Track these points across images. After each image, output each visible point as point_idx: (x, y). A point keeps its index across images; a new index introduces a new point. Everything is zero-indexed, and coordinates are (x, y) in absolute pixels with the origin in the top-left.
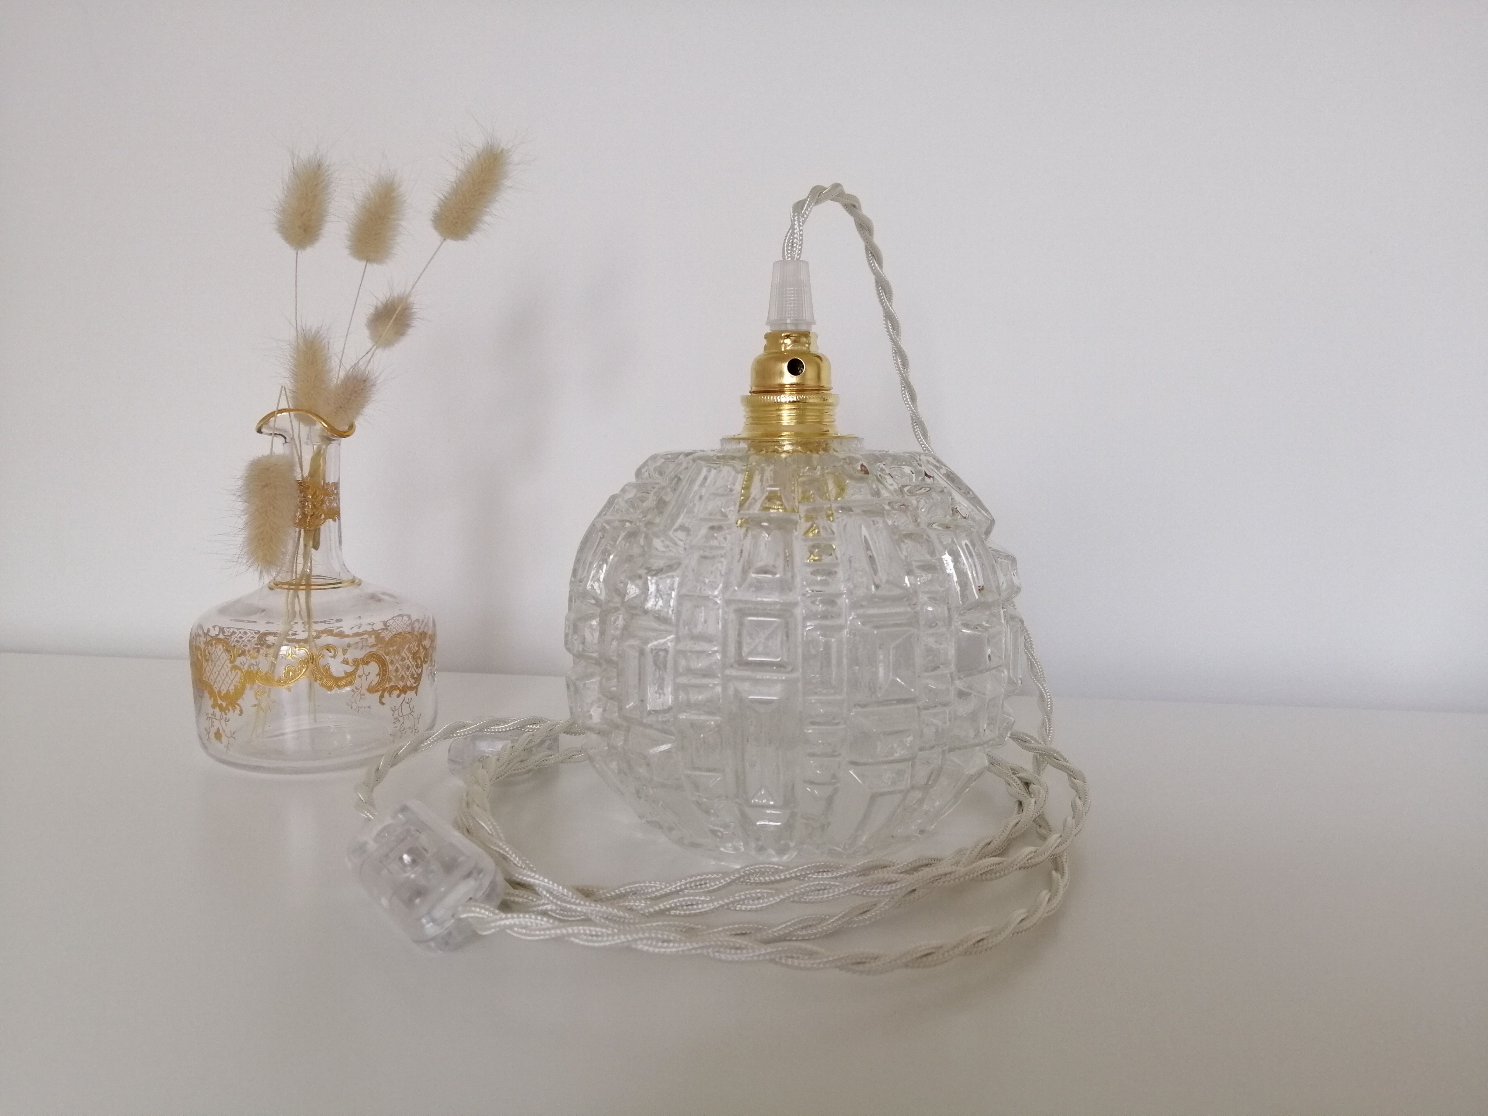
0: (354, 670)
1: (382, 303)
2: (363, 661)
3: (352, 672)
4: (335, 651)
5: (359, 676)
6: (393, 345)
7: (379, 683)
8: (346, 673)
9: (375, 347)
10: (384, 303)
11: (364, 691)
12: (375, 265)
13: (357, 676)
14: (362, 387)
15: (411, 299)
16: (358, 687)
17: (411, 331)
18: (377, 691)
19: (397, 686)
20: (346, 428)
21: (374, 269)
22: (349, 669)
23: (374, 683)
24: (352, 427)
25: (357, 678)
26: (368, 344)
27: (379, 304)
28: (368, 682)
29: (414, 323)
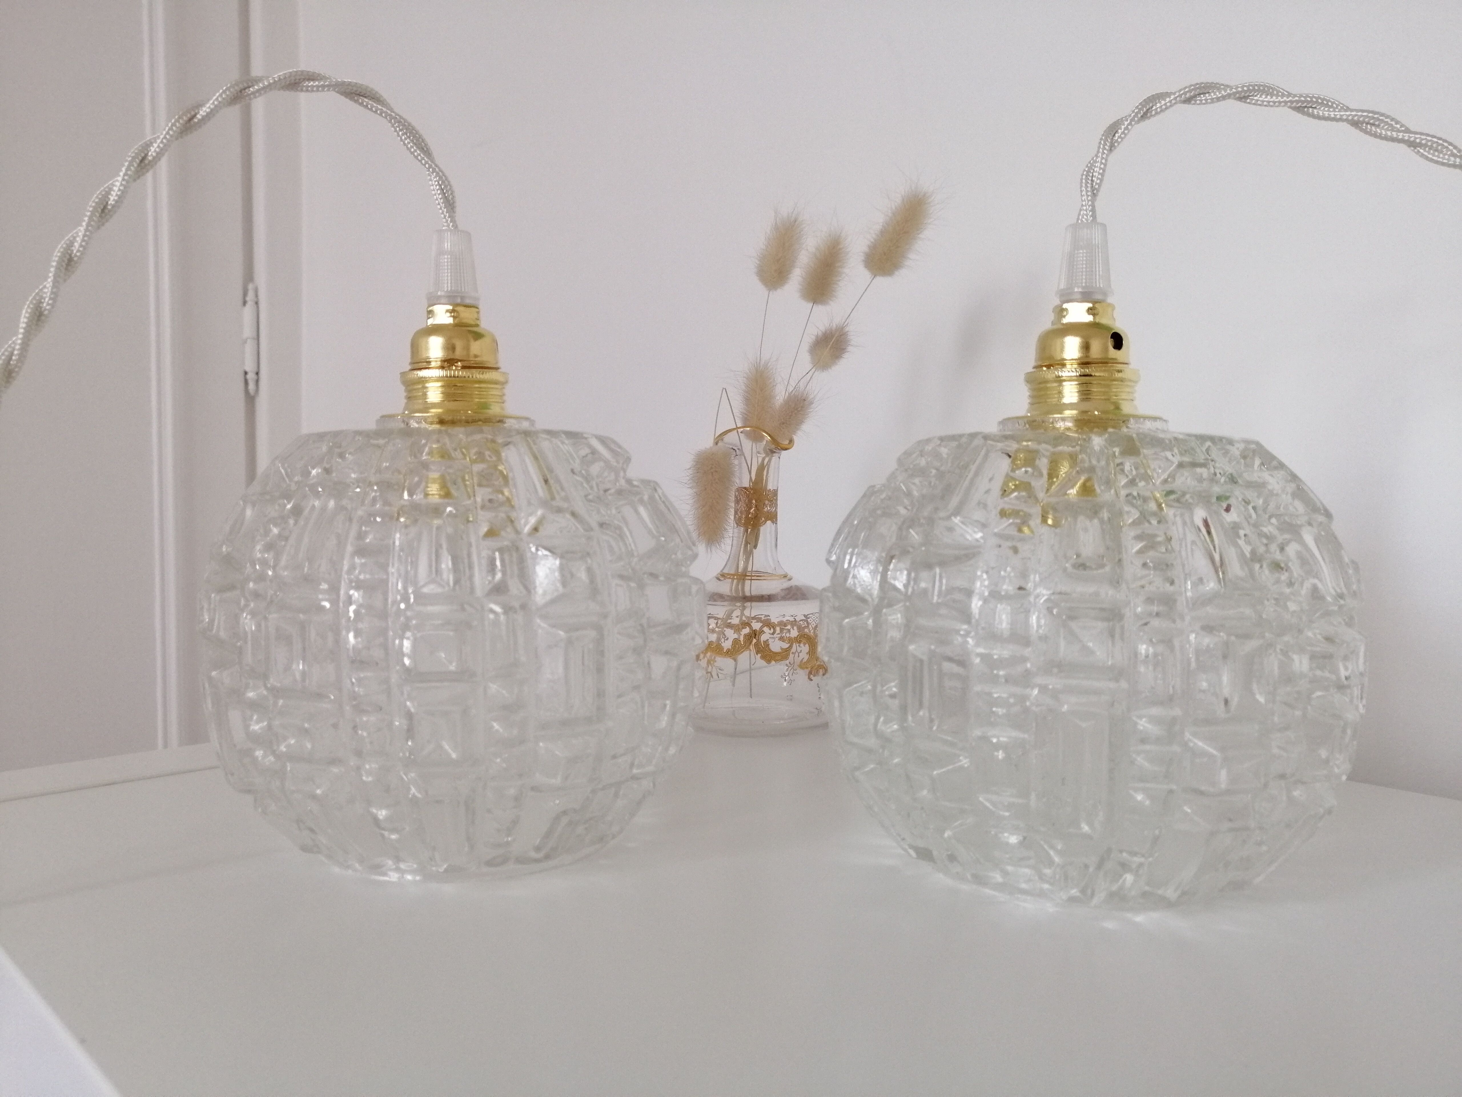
0: (788, 648)
1: (822, 332)
2: (797, 640)
3: (787, 648)
4: (774, 629)
5: (793, 653)
6: (830, 367)
7: (808, 661)
8: (782, 649)
9: (813, 370)
10: (824, 331)
11: (796, 667)
12: (820, 306)
13: (791, 652)
14: (801, 405)
15: (847, 329)
16: (791, 663)
17: (846, 355)
18: (807, 668)
19: (823, 665)
20: (787, 442)
21: (819, 309)
22: (786, 645)
23: (805, 660)
24: (791, 441)
25: (791, 654)
26: (809, 366)
27: (820, 333)
28: (800, 658)
29: (850, 348)
